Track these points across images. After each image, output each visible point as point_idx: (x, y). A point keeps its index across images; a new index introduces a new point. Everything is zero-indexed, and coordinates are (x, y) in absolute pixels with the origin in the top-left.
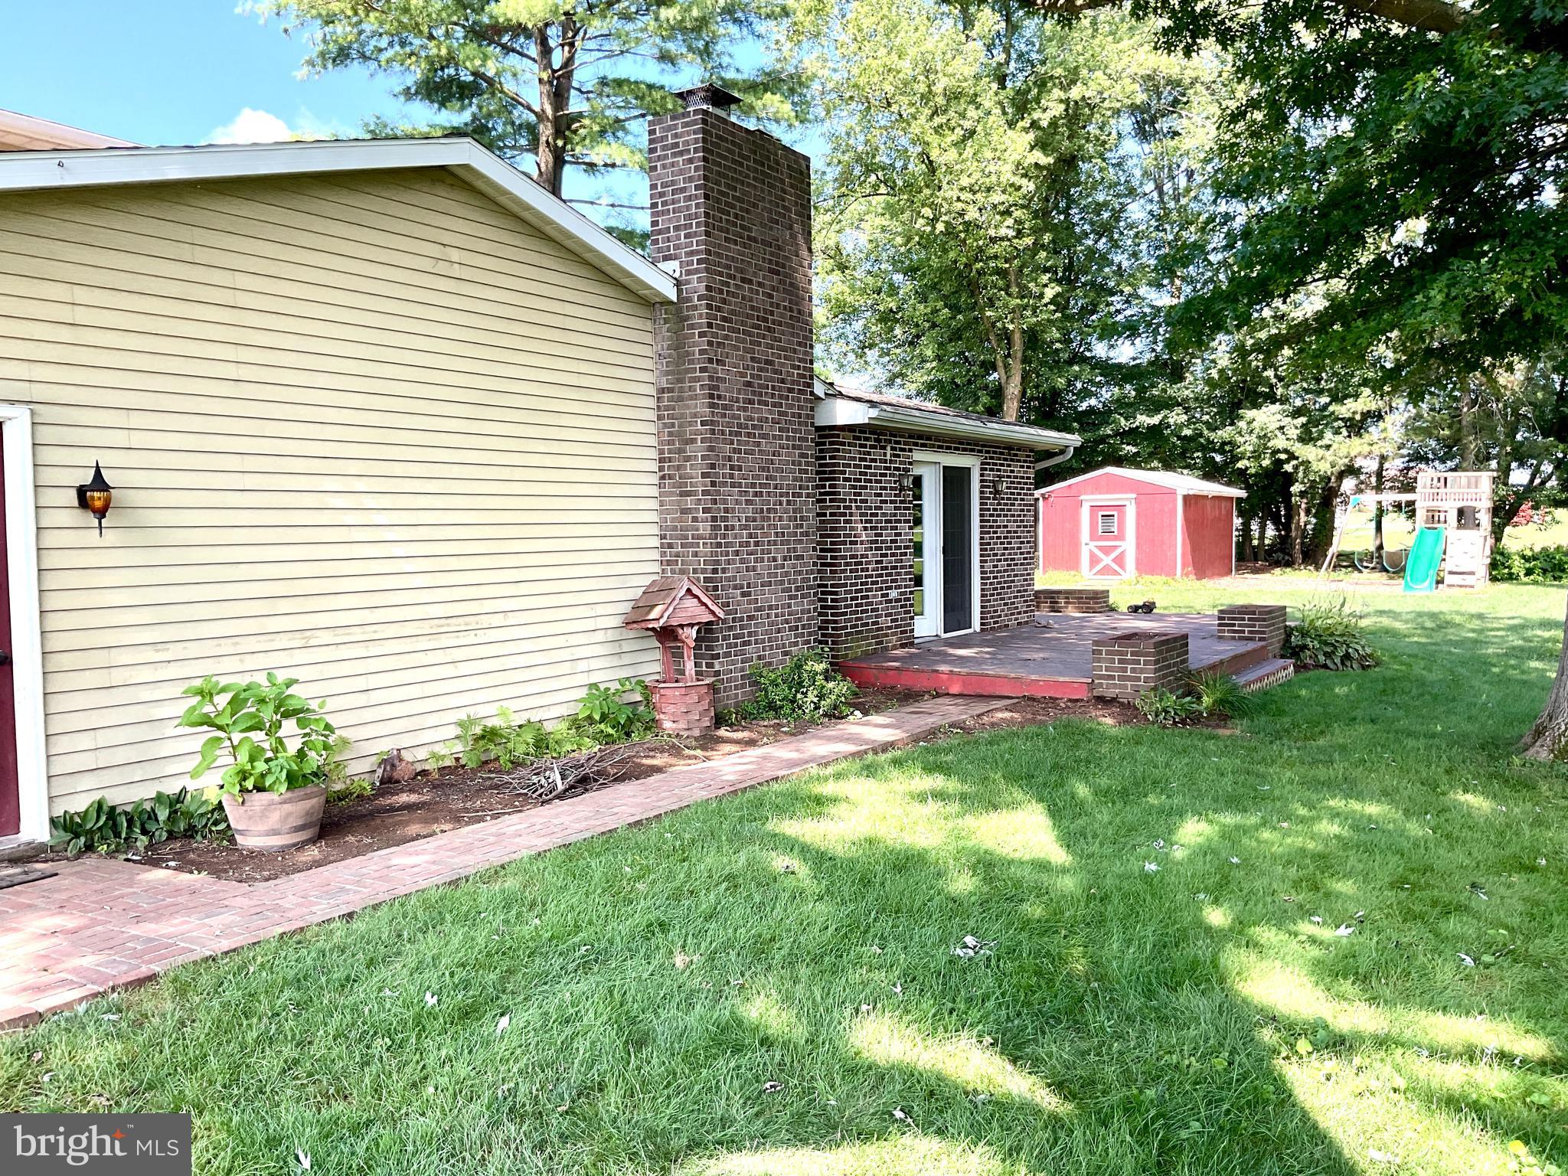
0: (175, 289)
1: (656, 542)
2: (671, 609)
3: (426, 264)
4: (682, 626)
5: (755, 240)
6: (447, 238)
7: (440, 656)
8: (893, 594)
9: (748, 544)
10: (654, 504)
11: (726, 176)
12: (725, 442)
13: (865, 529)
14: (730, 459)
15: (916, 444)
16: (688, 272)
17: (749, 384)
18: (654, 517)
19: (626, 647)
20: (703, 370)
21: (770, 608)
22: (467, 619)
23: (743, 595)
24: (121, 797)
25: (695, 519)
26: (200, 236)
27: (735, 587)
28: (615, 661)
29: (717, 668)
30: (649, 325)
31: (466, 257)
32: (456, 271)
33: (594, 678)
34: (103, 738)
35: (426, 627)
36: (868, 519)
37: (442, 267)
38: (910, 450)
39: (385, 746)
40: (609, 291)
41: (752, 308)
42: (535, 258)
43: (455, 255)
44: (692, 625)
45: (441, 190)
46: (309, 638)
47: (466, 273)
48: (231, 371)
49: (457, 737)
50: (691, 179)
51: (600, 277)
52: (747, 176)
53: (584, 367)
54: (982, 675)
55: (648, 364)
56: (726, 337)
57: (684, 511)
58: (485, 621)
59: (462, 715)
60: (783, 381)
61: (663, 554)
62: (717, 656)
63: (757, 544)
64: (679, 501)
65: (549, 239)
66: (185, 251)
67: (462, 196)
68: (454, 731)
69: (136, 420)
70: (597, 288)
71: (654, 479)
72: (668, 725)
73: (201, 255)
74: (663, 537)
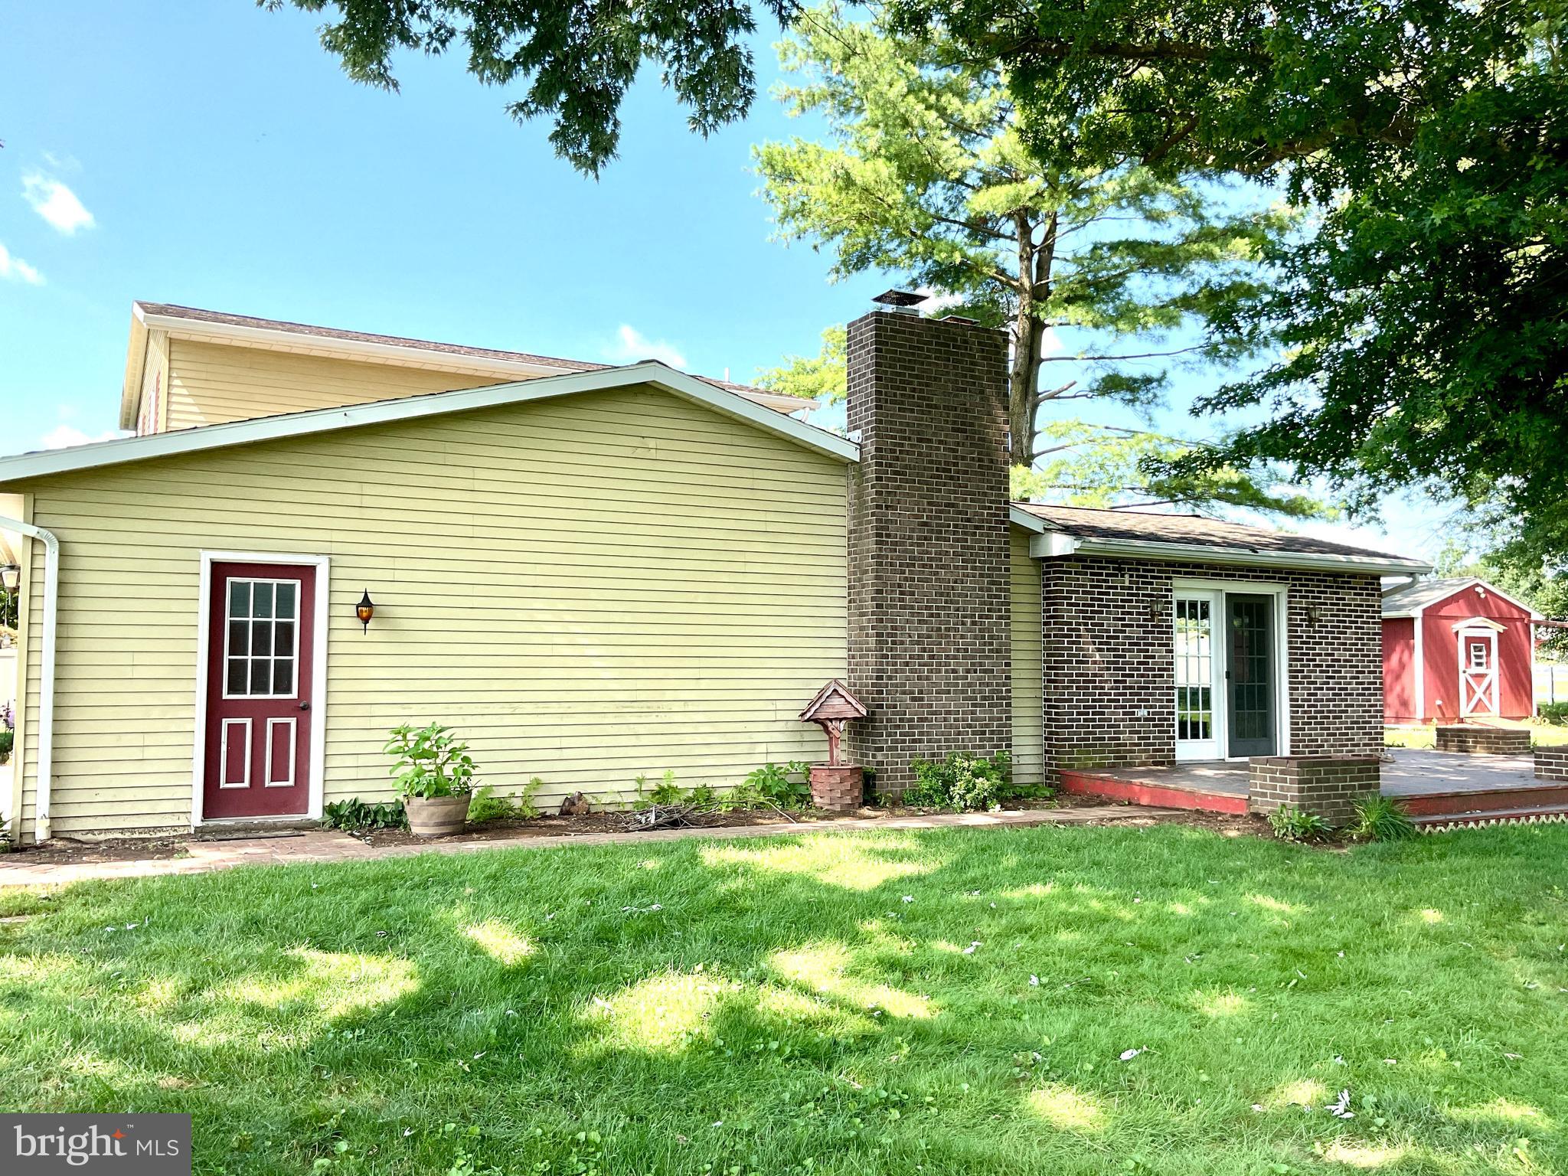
0: (430, 481)
1: (844, 654)
2: (818, 705)
3: (628, 452)
4: (831, 720)
5: (936, 407)
6: (645, 432)
7: (624, 729)
8: (1142, 713)
9: (921, 657)
10: (844, 623)
11: (899, 360)
12: (894, 572)
13: (1099, 650)
14: (900, 586)
15: (1174, 572)
16: (867, 438)
17: (925, 524)
18: (844, 633)
19: (807, 737)
20: (873, 514)
21: (948, 713)
22: (649, 704)
23: (914, 699)
24: (370, 799)
25: (867, 635)
26: (449, 448)
27: (904, 693)
28: (796, 747)
29: (880, 758)
30: (843, 481)
31: (662, 444)
32: (653, 454)
33: (772, 759)
34: (362, 760)
35: (611, 707)
36: (1105, 642)
37: (639, 453)
38: (1170, 578)
39: (572, 790)
40: (799, 457)
41: (931, 462)
42: (727, 439)
43: (652, 443)
44: (841, 720)
45: (641, 399)
46: (515, 709)
47: (661, 455)
48: (469, 531)
49: (636, 791)
50: (868, 367)
51: (793, 448)
52: (929, 357)
53: (770, 517)
54: (1164, 788)
55: (842, 511)
56: (898, 487)
57: (862, 628)
58: (665, 707)
59: (638, 774)
60: (968, 520)
61: (849, 664)
62: (881, 749)
63: (932, 657)
64: (858, 620)
65: (742, 424)
66: (440, 459)
67: (660, 401)
68: (634, 786)
69: (399, 564)
70: (791, 456)
71: (845, 603)
72: (817, 800)
73: (451, 459)
74: (850, 650)
